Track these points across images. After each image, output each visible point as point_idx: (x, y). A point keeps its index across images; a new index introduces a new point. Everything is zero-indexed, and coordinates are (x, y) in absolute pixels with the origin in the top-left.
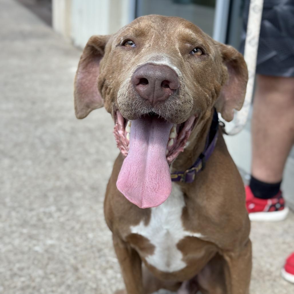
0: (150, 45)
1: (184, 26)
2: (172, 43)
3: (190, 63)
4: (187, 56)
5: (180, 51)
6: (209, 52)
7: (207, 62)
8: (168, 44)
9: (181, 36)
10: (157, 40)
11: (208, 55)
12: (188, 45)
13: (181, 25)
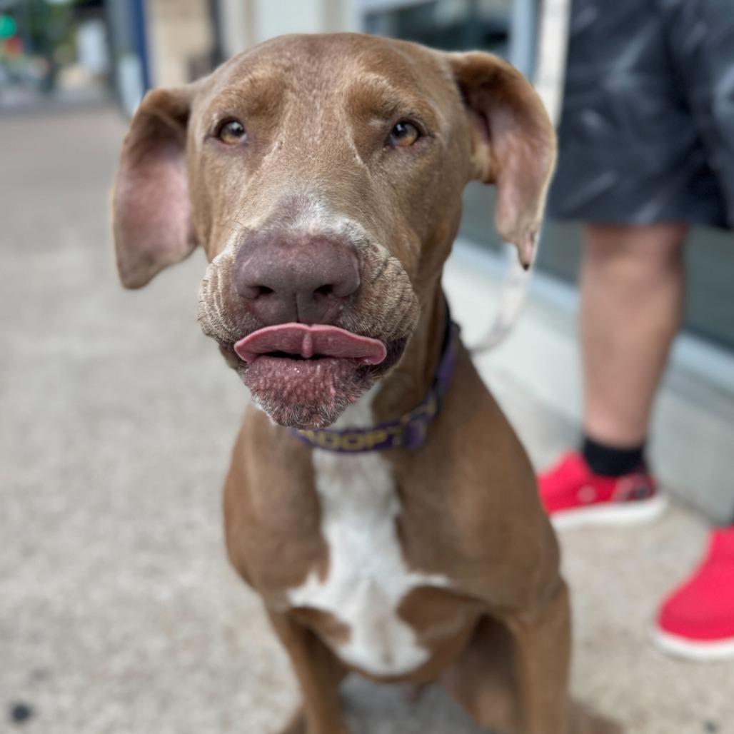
0: (282, 143)
1: (363, 68)
2: (337, 129)
3: (386, 173)
4: (377, 155)
5: (359, 150)
6: (433, 129)
7: (429, 157)
8: (326, 132)
9: (357, 101)
10: (298, 124)
11: (433, 137)
12: (376, 123)
13: (356, 64)
